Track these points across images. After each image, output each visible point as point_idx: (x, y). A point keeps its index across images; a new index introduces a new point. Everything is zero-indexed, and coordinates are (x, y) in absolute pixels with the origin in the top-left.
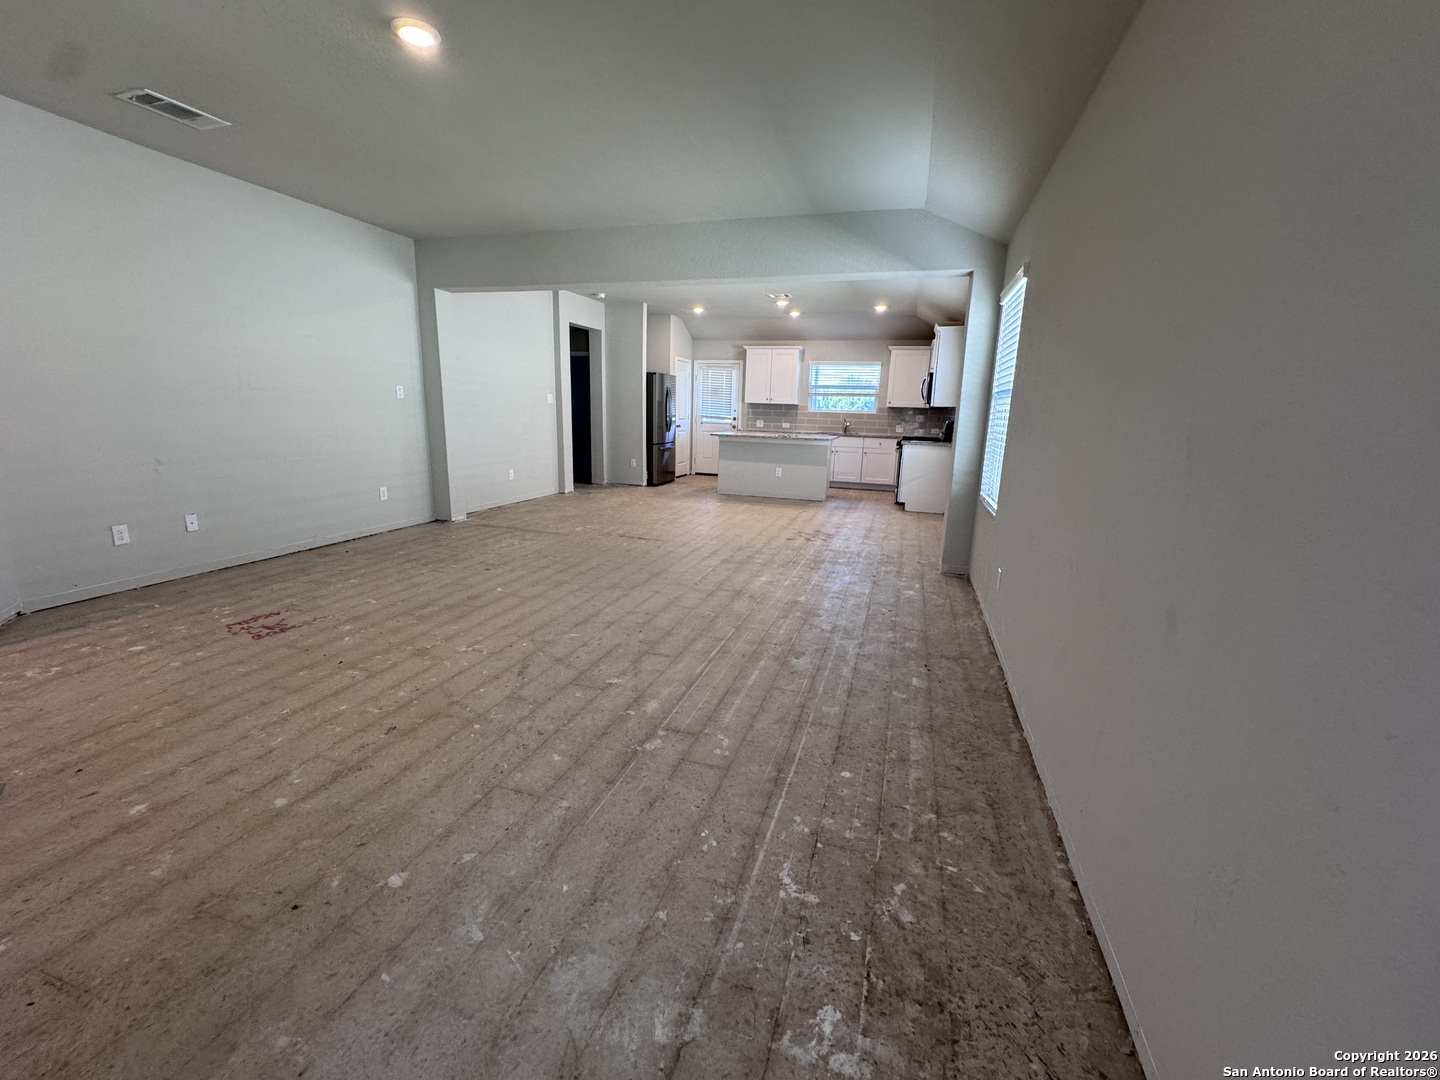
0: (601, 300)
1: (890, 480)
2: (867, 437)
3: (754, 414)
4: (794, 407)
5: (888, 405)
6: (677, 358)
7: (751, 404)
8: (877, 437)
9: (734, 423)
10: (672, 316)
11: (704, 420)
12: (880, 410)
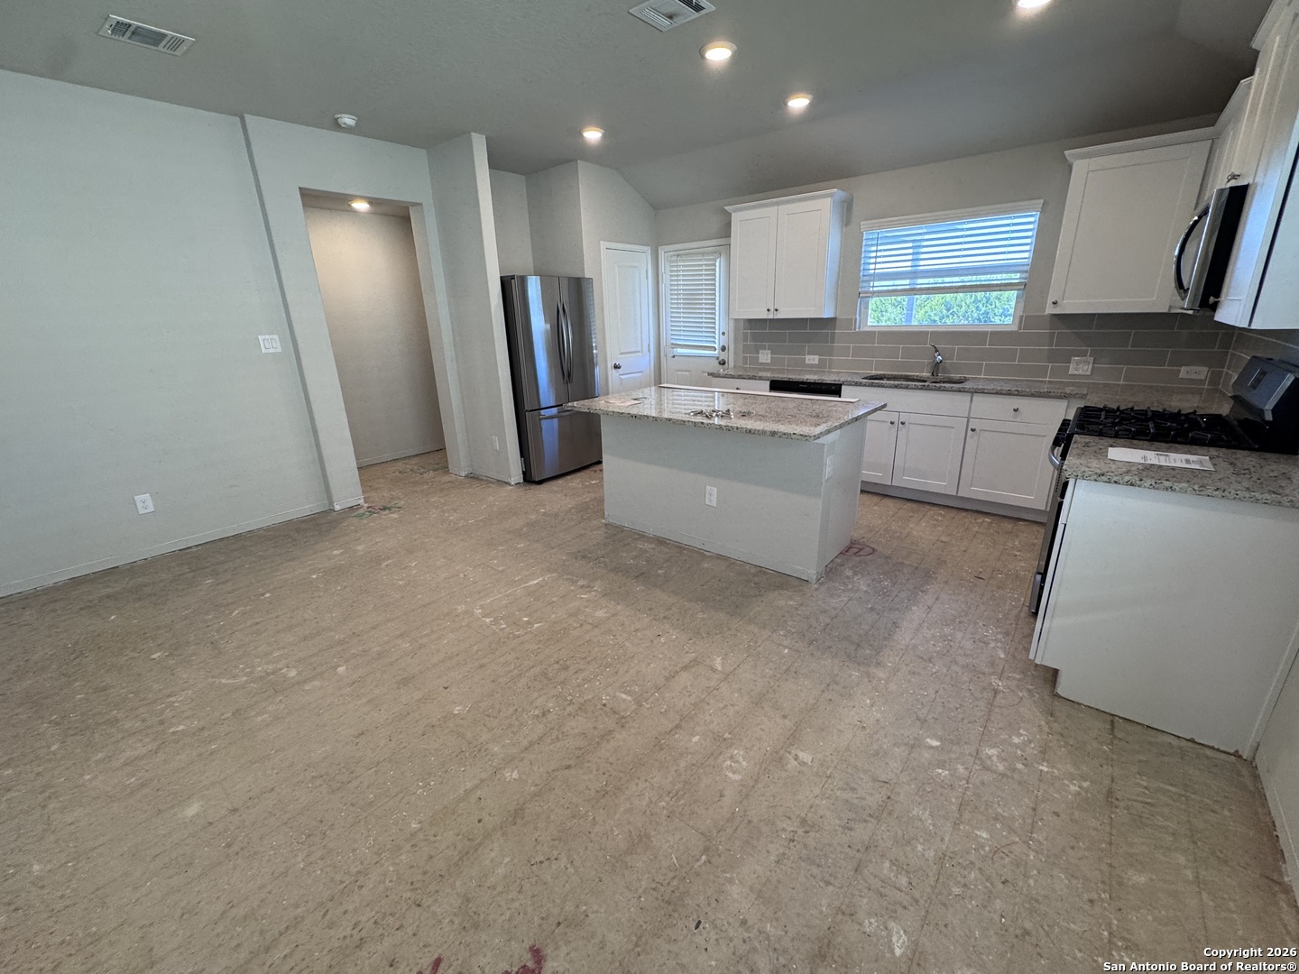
0: (348, 130)
1: (1035, 497)
2: (982, 392)
3: (755, 338)
4: (830, 322)
5: (1050, 310)
6: (603, 245)
7: (750, 321)
8: (1009, 393)
9: (723, 356)
10: (579, 161)
11: (680, 351)
12: (1026, 320)
